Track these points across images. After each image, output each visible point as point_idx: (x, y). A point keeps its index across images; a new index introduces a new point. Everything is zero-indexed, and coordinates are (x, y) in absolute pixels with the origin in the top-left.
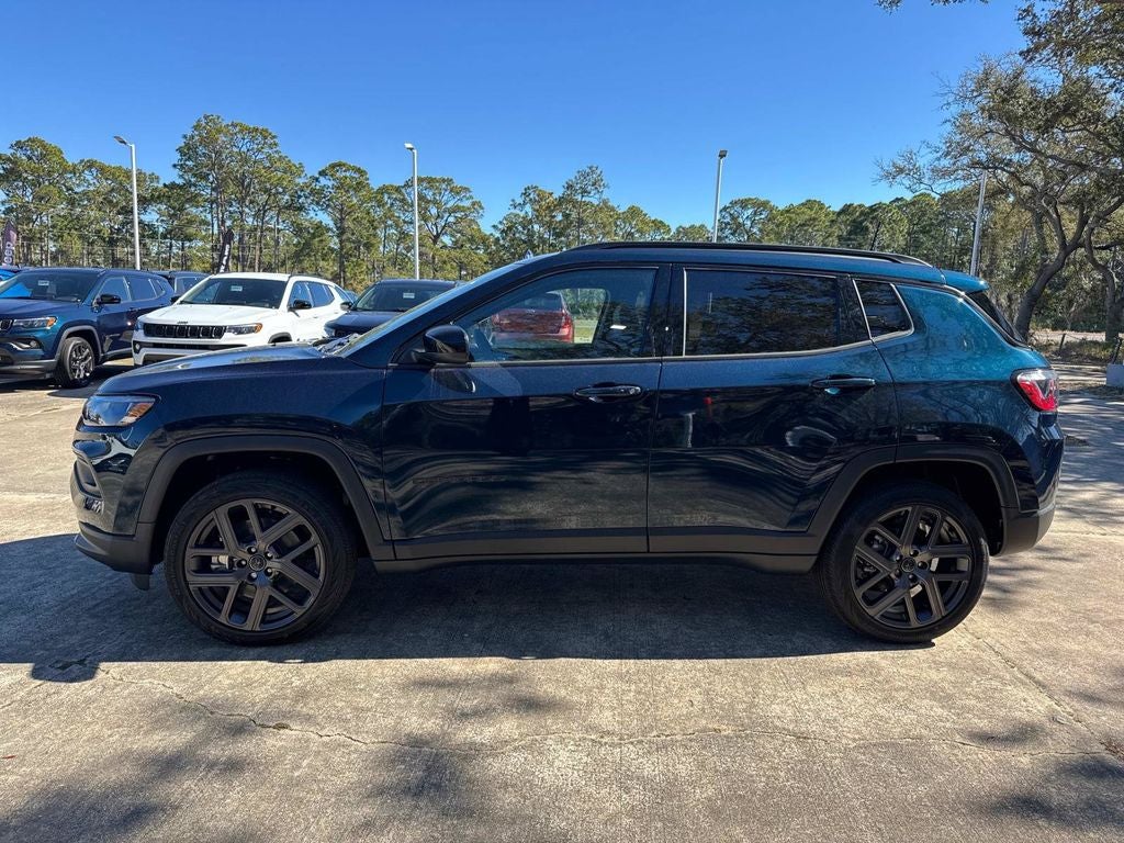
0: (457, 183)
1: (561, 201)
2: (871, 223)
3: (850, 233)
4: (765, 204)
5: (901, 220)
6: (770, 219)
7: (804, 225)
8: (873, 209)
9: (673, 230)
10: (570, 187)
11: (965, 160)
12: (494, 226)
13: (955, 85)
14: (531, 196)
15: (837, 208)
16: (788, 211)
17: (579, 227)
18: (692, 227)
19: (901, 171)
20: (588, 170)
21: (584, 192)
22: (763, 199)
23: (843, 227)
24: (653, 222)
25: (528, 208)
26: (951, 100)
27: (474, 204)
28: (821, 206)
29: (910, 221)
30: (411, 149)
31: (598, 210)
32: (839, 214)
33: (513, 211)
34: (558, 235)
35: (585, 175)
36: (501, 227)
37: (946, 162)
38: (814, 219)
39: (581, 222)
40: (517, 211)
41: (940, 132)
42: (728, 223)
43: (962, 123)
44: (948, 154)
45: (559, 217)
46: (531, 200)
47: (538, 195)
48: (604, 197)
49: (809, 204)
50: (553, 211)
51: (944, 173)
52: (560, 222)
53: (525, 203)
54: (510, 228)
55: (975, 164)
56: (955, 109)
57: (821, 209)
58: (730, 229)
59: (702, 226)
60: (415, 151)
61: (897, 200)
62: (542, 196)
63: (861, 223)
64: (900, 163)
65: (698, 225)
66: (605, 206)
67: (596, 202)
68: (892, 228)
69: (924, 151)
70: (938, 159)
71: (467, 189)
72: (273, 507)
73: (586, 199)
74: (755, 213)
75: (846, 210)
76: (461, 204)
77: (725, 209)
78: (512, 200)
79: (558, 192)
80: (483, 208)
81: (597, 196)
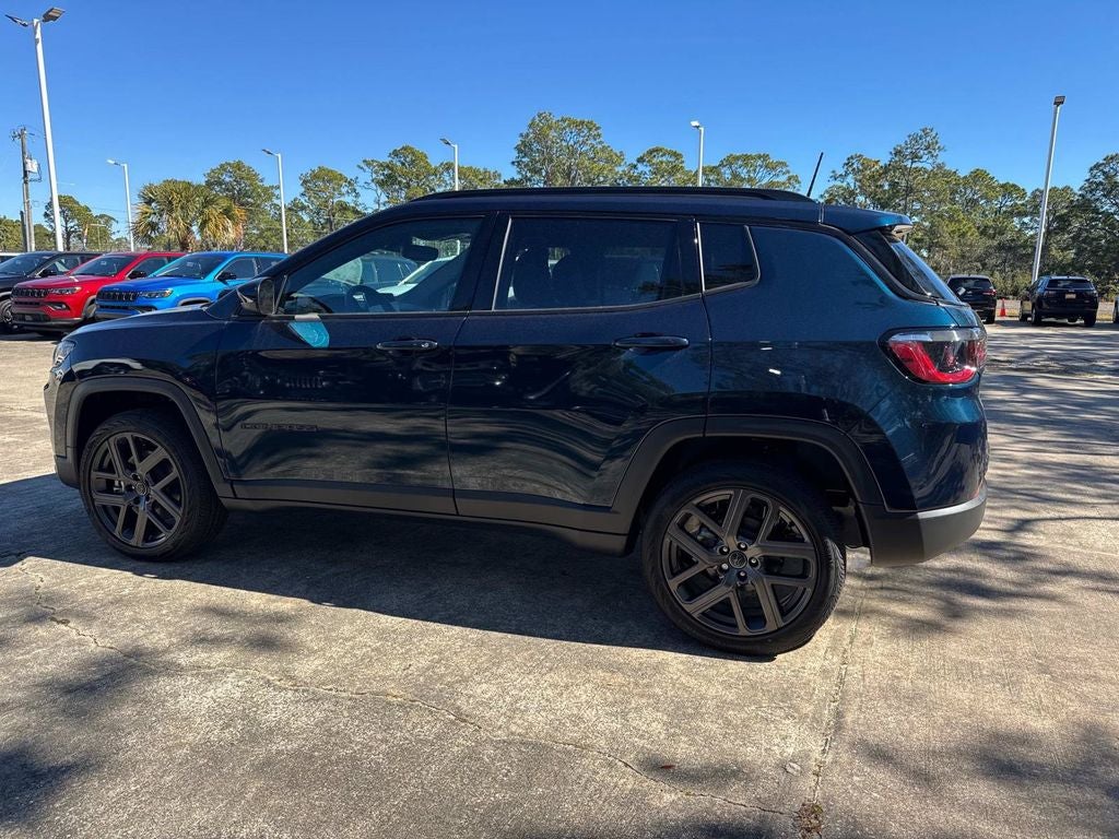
0: (774, 159)
1: (886, 169)
9: (1030, 195)
10: (898, 153)
14: (855, 166)
17: (908, 195)
20: (921, 133)
21: (915, 157)
24: (1003, 186)
25: (850, 179)
27: (789, 179)
30: (698, 127)
31: (931, 176)
33: (833, 183)
35: (917, 139)
39: (911, 190)
40: (838, 183)
42: (1101, 183)
45: (885, 187)
46: (854, 170)
47: (863, 164)
48: (939, 161)
50: (878, 180)
52: (886, 191)
53: (847, 174)
58: (1104, 190)
59: (1066, 188)
60: (702, 129)
62: (866, 165)
65: (1064, 186)
66: (941, 172)
67: (929, 168)
71: (784, 164)
73: (917, 165)
76: (777, 180)
77: (1097, 166)
78: (834, 172)
79: (885, 160)
80: (799, 182)
81: (930, 161)
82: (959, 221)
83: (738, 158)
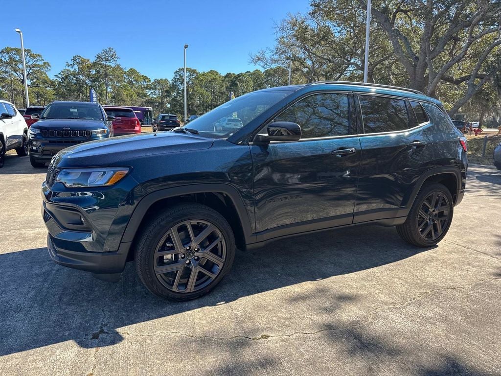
0: (34, 52)
1: (94, 64)
2: (239, 82)
3: (231, 86)
4: (194, 71)
5: (250, 81)
6: (196, 78)
7: (211, 81)
8: (239, 75)
9: (152, 81)
10: (99, 57)
11: (283, 56)
12: (56, 76)
13: (279, 24)
14: (77, 61)
15: (224, 74)
16: (203, 75)
17: (106, 77)
18: (161, 79)
19: (259, 59)
20: (108, 50)
21: (107, 60)
22: (193, 68)
23: (227, 83)
24: (142, 76)
25: (76, 67)
26: (278, 30)
27: (45, 63)
28: (217, 73)
29: (253, 81)
30: (19, 32)
31: (115, 69)
32: (225, 77)
33: (67, 68)
34: (93, 81)
35: (107, 52)
36: (59, 76)
37: (276, 57)
38: (215, 79)
39: (106, 75)
40: (70, 68)
41: (274, 44)
42: (179, 79)
43: (281, 40)
44: (276, 53)
45: (94, 72)
46: (77, 63)
47: (81, 61)
48: (118, 63)
49: (212, 72)
50: (90, 69)
51: (275, 61)
52: (95, 74)
53: (74, 64)
54: (66, 77)
55: (288, 58)
56: (279, 35)
57: (217, 74)
58: (180, 81)
59: (166, 80)
60: (21, 33)
61: (247, 72)
62: (83, 61)
63: (235, 81)
64: (259, 56)
65: (164, 79)
66: (118, 67)
67: (113, 66)
68: (247, 84)
69: (268, 51)
70: (273, 55)
71: (39, 56)
72: (198, 223)
73: (108, 64)
74: (190, 75)
75: (228, 75)
76: (37, 63)
77: (176, 72)
78: (67, 63)
79: (93, 60)
80: (50, 66)
81: (114, 62)
82: (128, 90)
83: (12, 50)
